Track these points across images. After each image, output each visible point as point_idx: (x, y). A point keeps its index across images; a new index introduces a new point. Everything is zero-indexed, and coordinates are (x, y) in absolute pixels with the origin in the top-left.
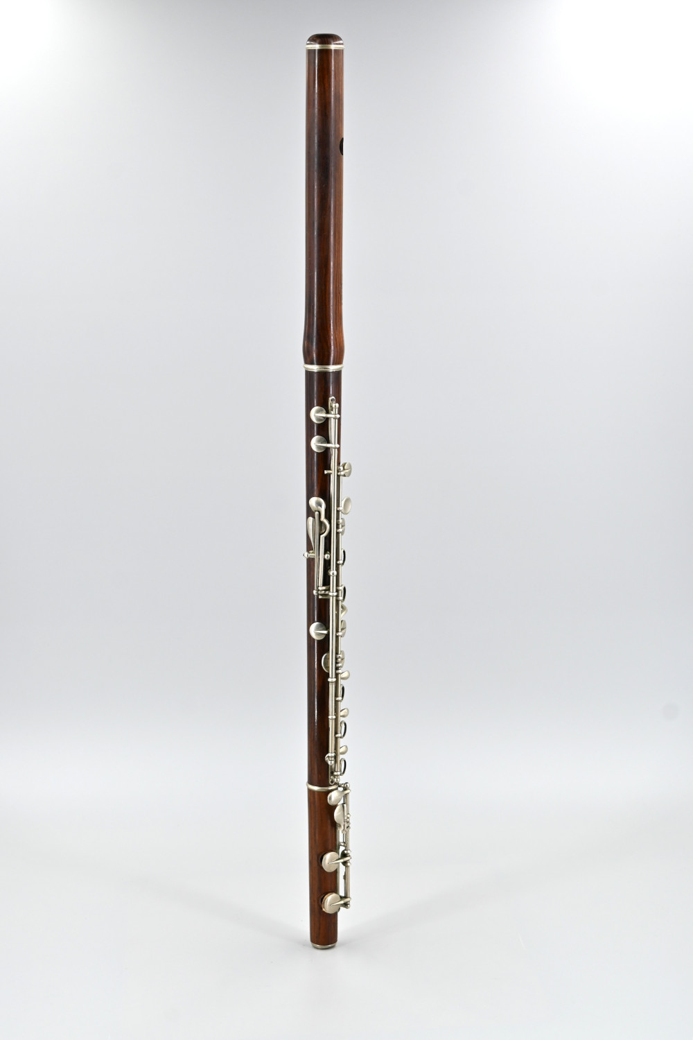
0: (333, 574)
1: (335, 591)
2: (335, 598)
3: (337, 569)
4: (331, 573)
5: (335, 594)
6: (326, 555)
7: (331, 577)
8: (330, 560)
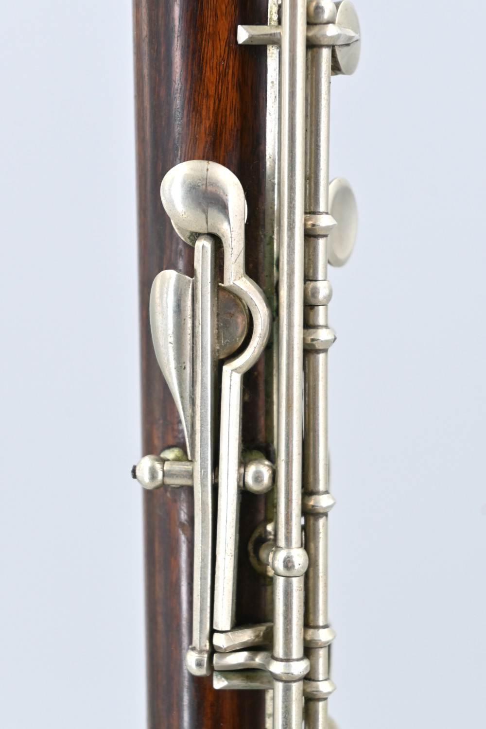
0: (288, 564)
1: (297, 650)
2: (296, 689)
3: (308, 542)
4: (276, 561)
5: (300, 668)
6: (252, 469)
7: (280, 583)
8: (270, 494)
